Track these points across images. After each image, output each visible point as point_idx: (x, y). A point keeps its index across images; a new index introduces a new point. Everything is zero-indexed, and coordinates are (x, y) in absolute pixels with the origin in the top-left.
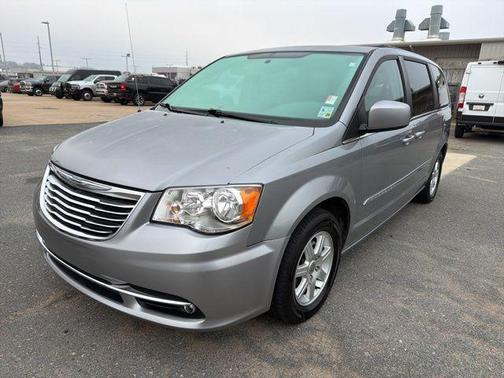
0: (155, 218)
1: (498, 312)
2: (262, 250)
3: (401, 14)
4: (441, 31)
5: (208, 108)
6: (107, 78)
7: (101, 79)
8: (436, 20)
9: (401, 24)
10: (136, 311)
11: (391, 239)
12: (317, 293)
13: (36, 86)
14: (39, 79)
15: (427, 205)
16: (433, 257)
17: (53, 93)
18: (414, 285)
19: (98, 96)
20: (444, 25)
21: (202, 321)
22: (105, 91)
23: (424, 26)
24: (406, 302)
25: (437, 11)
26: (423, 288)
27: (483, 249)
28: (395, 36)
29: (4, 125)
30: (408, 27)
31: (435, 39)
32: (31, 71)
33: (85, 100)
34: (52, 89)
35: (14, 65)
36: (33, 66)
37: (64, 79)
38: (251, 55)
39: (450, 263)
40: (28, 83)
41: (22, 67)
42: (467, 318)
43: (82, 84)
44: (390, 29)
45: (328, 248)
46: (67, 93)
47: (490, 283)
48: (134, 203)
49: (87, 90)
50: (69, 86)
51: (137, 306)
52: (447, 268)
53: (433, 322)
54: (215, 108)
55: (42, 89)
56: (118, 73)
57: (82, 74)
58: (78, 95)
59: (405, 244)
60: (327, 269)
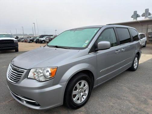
0: (28, 77)
1: (145, 108)
2: (58, 86)
3: (135, 12)
4: (149, 16)
5: (55, 45)
6: (49, 37)
7: (47, 37)
8: (147, 13)
9: (136, 15)
10: (25, 103)
11: (117, 83)
12: (83, 100)
13: (31, 40)
14: (32, 38)
15: (134, 72)
16: (129, 89)
17: (35, 42)
18: (119, 98)
19: (46, 42)
20: (150, 14)
21: (40, 107)
22: (48, 41)
23: (143, 15)
24: (114, 103)
25: (147, 10)
26: (121, 99)
27: (148, 86)
28: (134, 19)
29: (19, 51)
30: (138, 16)
31: (147, 19)
32: (30, 36)
33: (43, 43)
34: (34, 41)
35: (26, 35)
36: (31, 35)
37: (38, 38)
38: (71, 30)
39: (134, 90)
40: (29, 39)
41: (28, 35)
42: (133, 109)
43: (42, 39)
44: (132, 17)
45: (87, 85)
46: (38, 42)
47: (146, 97)
48: (23, 73)
49: (43, 40)
50: (39, 40)
51: (25, 102)
52: (132, 92)
53: (120, 110)
54: (57, 45)
55: (32, 41)
56: (52, 36)
57: (42, 36)
58: (41, 42)
59: (121, 84)
60: (87, 92)
